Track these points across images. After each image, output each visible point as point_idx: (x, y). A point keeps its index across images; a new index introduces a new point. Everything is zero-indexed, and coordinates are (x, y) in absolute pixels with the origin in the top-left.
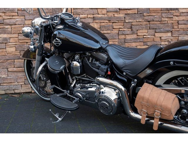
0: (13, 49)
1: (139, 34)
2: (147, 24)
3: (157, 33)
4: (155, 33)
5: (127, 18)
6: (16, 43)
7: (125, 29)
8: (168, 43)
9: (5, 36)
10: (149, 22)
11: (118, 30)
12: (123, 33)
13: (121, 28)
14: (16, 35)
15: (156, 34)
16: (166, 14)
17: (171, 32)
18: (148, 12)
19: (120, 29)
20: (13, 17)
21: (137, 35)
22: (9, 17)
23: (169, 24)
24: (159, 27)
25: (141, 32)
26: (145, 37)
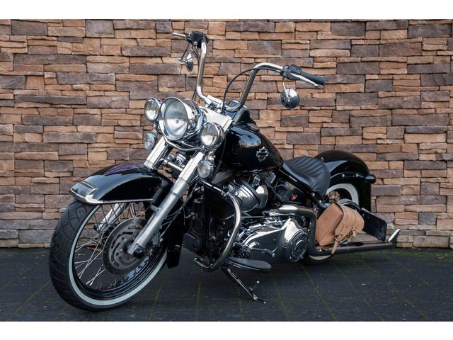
0: (103, 157)
1: (366, 136)
2: (384, 116)
3: (409, 135)
4: (406, 135)
5: (341, 101)
6: (110, 145)
7: (334, 125)
8: (436, 157)
9: (88, 129)
10: (391, 109)
11: (320, 125)
12: (330, 133)
13: (325, 122)
14: (110, 129)
15: (407, 137)
16: (432, 93)
17: (446, 132)
18: (390, 90)
19: (325, 125)
20: (107, 93)
21: (362, 139)
22: (98, 93)
23: (440, 116)
24: (413, 120)
25: (372, 131)
26: (379, 142)
